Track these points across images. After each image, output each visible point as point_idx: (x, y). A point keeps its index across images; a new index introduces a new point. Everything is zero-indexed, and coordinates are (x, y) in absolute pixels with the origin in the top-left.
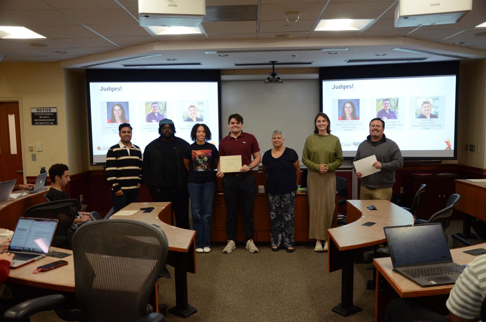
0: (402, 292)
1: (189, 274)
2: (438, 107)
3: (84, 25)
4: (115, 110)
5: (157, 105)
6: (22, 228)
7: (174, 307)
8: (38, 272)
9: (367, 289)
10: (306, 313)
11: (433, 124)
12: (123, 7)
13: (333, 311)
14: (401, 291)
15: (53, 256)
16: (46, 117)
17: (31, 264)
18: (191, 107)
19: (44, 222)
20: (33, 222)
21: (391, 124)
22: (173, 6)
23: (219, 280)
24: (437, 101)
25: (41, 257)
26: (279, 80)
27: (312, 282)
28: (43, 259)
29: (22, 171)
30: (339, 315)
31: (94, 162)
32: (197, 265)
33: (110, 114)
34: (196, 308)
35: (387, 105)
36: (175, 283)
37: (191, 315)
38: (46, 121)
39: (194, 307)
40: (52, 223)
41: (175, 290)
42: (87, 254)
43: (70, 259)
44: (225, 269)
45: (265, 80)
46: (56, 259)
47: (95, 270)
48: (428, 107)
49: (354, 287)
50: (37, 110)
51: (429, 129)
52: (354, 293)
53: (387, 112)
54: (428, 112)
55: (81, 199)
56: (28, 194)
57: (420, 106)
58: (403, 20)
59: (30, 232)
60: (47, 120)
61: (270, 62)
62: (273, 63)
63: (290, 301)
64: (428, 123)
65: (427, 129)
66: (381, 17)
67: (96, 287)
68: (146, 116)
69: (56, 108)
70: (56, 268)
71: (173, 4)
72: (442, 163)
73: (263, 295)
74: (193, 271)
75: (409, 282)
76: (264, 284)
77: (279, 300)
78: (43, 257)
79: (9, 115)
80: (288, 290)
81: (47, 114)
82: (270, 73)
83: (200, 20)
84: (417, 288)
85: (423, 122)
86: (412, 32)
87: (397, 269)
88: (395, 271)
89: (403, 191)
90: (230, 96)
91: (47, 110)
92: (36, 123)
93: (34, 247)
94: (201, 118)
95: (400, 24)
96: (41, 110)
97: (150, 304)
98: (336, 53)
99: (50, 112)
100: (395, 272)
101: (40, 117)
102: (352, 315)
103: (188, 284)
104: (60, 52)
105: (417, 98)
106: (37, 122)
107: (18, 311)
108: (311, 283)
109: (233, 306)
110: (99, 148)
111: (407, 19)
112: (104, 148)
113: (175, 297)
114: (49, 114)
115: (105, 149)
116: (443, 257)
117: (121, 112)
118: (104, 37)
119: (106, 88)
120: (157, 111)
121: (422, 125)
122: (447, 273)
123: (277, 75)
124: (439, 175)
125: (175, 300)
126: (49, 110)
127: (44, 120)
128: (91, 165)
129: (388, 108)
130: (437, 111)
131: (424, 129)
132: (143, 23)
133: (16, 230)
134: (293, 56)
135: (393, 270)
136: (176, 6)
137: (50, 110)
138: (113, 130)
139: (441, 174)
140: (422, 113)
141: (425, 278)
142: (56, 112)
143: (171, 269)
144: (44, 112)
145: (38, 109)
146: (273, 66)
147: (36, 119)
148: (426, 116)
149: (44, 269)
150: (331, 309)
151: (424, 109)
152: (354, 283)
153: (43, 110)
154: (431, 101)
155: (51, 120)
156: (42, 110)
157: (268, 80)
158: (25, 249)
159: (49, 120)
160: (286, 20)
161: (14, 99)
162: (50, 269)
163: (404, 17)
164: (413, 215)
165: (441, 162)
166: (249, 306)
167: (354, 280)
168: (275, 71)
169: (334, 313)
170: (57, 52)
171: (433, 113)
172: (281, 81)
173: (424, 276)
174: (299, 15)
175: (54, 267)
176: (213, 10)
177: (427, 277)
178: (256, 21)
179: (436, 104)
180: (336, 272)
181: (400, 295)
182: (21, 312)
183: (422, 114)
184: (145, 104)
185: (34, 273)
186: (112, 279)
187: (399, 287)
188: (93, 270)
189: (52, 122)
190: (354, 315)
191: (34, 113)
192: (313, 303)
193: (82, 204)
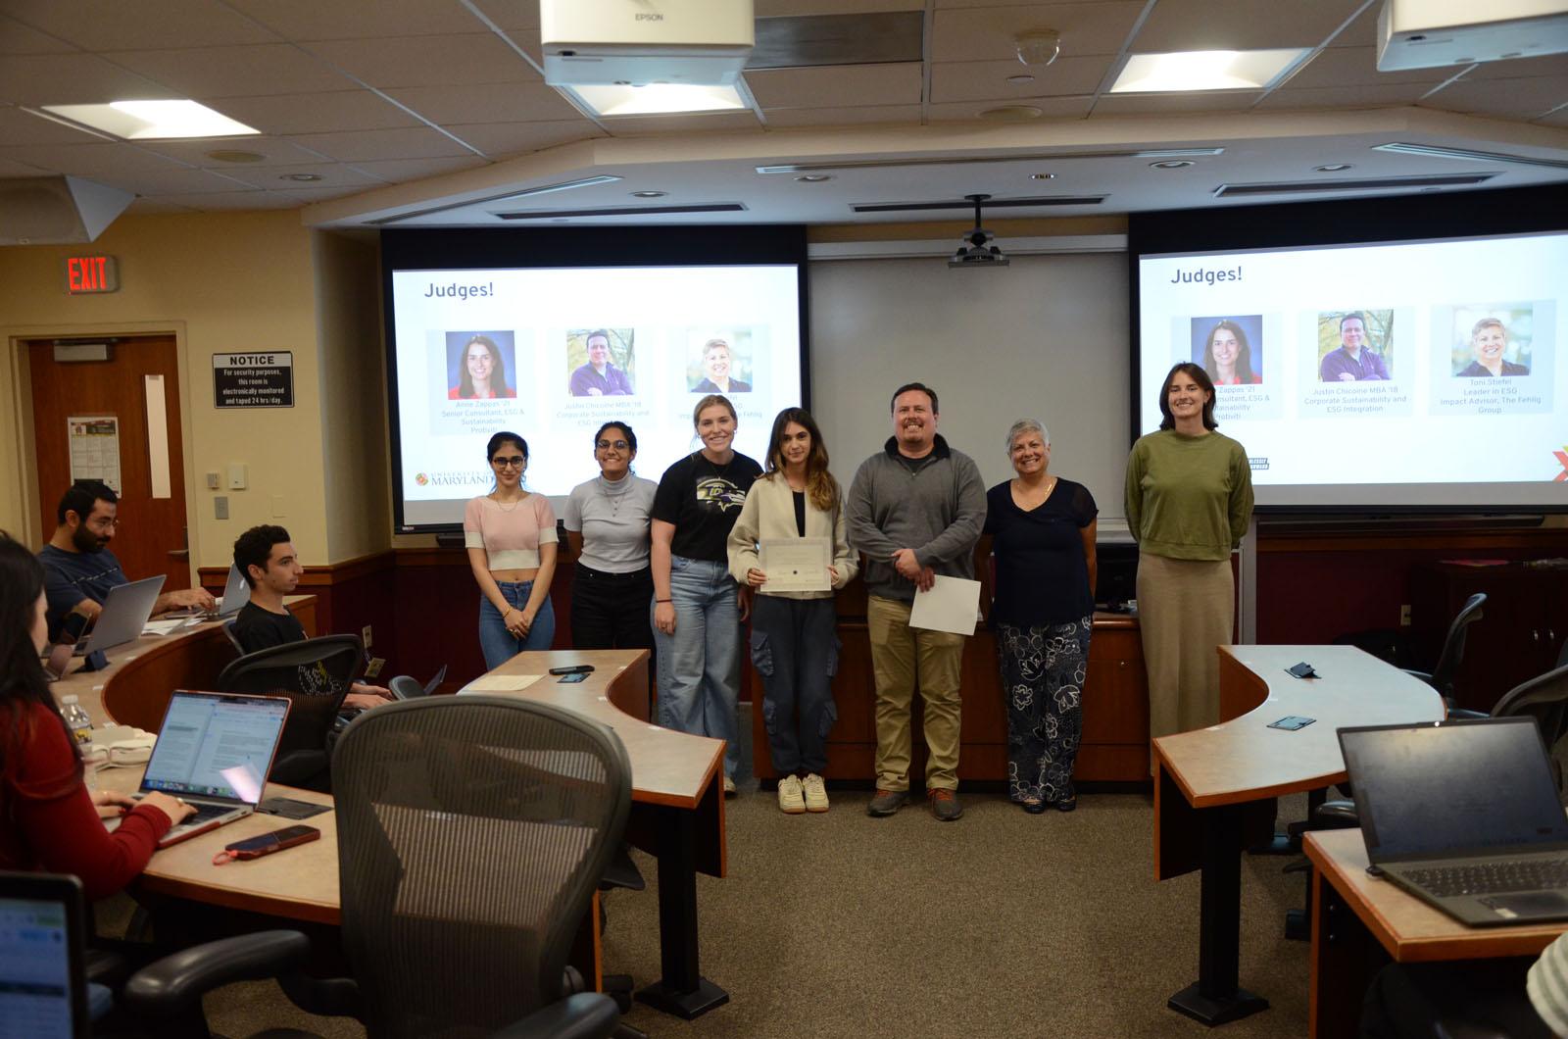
0: (1400, 942)
1: (703, 880)
2: (1529, 339)
3: (373, 89)
4: (473, 359)
5: (603, 341)
6: (179, 725)
7: (655, 984)
8: (230, 861)
9: (1289, 936)
10: (1083, 1010)
11: (1512, 396)
12: (494, 28)
13: (1171, 1005)
14: (1396, 938)
15: (274, 813)
16: (260, 382)
17: (208, 834)
18: (714, 345)
19: (250, 707)
20: (213, 705)
21: (1369, 395)
22: (651, 18)
23: (800, 900)
24: (1526, 319)
25: (238, 813)
26: (996, 256)
27: (1102, 911)
28: (243, 821)
29: (185, 551)
30: (1190, 1019)
31: (406, 524)
32: (729, 852)
33: (457, 370)
34: (727, 989)
35: (1354, 333)
36: (658, 908)
37: (710, 1009)
38: (259, 395)
39: (719, 984)
40: (272, 708)
41: (658, 930)
42: (378, 806)
43: (326, 823)
44: (821, 865)
45: (949, 257)
46: (284, 823)
47: (402, 855)
48: (1495, 338)
49: (1242, 930)
50: (232, 359)
51: (1499, 411)
52: (1242, 950)
53: (1356, 356)
54: (1496, 356)
55: (367, 642)
56: (203, 621)
57: (1468, 337)
58: (1405, 45)
59: (205, 735)
60: (261, 391)
61: (967, 197)
62: (978, 201)
63: (1029, 973)
64: (1495, 392)
65: (1490, 411)
66: (1332, 41)
67: (404, 910)
68: (571, 374)
69: (289, 352)
70: (282, 848)
71: (651, 13)
72: (1543, 526)
73: (943, 950)
74: (715, 869)
75: (1423, 909)
76: (946, 916)
77: (995, 968)
78: (245, 816)
79: (147, 377)
80: (1025, 936)
81: (261, 373)
82: (966, 233)
83: (738, 63)
84: (1451, 931)
85: (1478, 388)
86: (1438, 88)
87: (1385, 867)
88: (1376, 872)
89: (1409, 619)
90: (839, 311)
91: (263, 360)
92: (228, 402)
93: (217, 785)
94: (745, 381)
95: (1394, 60)
96: (242, 360)
97: (575, 967)
98: (1184, 164)
99: (271, 365)
100: (1375, 878)
101: (242, 382)
102: (1234, 1023)
103: (701, 913)
104: (299, 177)
105: (1456, 309)
106: (230, 397)
107: (166, 977)
108: (1099, 914)
109: (843, 984)
110: (421, 480)
111: (1418, 41)
112: (436, 480)
113: (660, 951)
114: (267, 373)
115: (442, 480)
116: (1542, 831)
117: (492, 362)
118: (436, 127)
119: (443, 289)
120: (604, 361)
121: (1475, 397)
122: (1555, 884)
123: (991, 239)
124: (1534, 564)
125: (659, 962)
126: (266, 360)
127: (252, 391)
128: (396, 534)
129: (1358, 344)
130: (1525, 351)
131: (1481, 411)
132: (556, 74)
133: (165, 730)
134: (1042, 177)
135: (1368, 871)
136: (660, 17)
137: (270, 360)
138: (464, 422)
139: (1539, 562)
140: (1474, 358)
141: (1477, 897)
142: (290, 365)
143: (646, 863)
144: (254, 365)
145: (234, 356)
146: (978, 212)
147: (228, 387)
148: (1489, 369)
149: (247, 851)
150: (1166, 999)
151: (1482, 344)
152: (1242, 916)
153: (250, 358)
154: (1505, 319)
155: (275, 391)
156: (248, 360)
157: (961, 257)
158: (191, 788)
159: (268, 391)
160: (1018, 59)
161: (163, 328)
162: (265, 853)
163: (1409, 36)
164: (1443, 694)
165: (1541, 521)
166: (895, 984)
167: (1242, 908)
168: (984, 227)
169: (1175, 1014)
170: (294, 178)
171: (1513, 359)
172: (1001, 258)
173: (1474, 891)
174: (1059, 40)
175: (275, 847)
176: (779, 32)
177: (1485, 896)
178: (917, 66)
179: (1522, 327)
180: (1184, 878)
181: (1392, 951)
182: (177, 981)
183: (1475, 363)
184: (565, 338)
185: (216, 864)
186: (455, 885)
187: (1388, 925)
188: (396, 854)
189: (277, 396)
190: (1241, 1021)
191: (222, 370)
192: (1104, 980)
193: (368, 655)
